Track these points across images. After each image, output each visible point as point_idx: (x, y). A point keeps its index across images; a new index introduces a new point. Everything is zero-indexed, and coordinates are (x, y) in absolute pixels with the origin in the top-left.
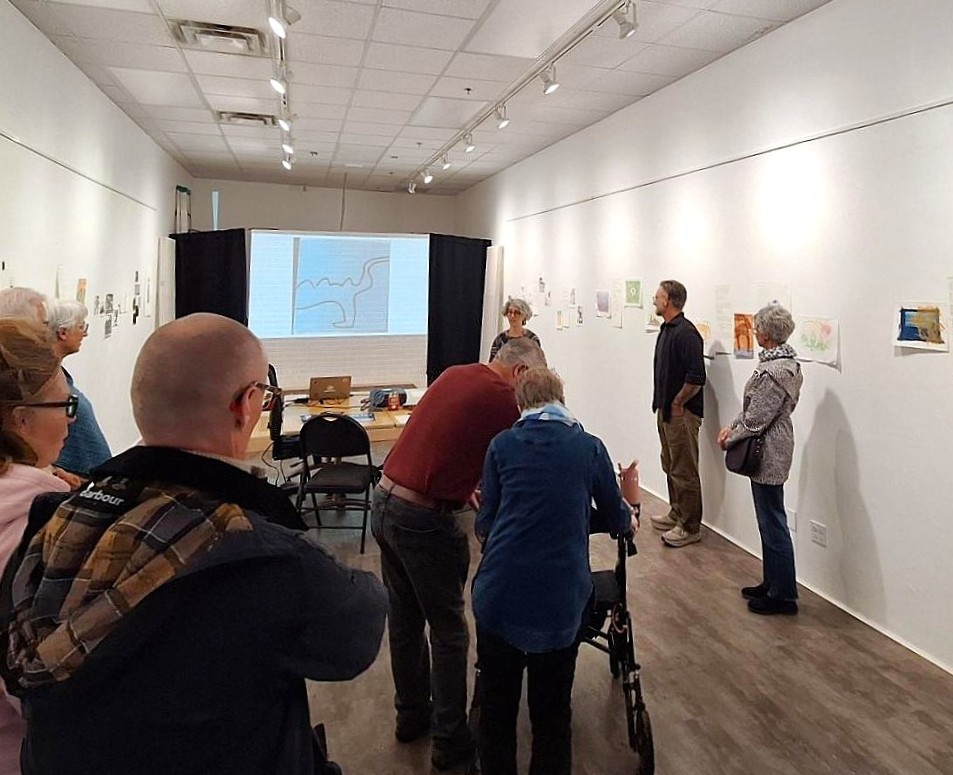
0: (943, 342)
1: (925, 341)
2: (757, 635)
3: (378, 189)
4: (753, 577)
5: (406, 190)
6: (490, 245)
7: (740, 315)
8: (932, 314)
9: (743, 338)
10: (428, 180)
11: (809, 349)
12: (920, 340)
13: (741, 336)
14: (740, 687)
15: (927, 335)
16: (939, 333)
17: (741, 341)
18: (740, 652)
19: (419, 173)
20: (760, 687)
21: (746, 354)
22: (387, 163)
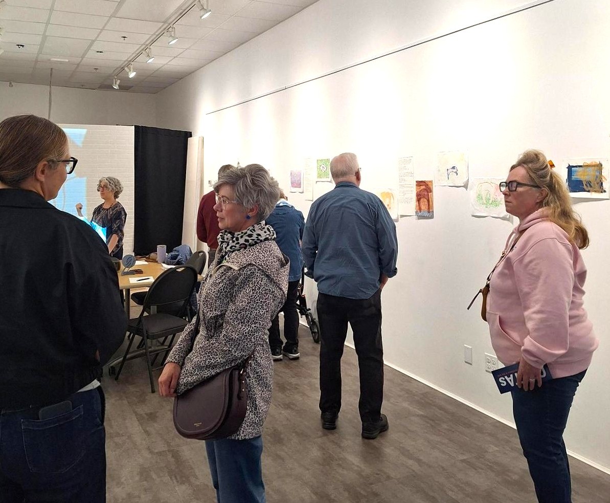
0: (605, 192)
1: (589, 191)
2: (444, 452)
3: (82, 86)
4: (434, 405)
5: (110, 87)
6: (191, 136)
7: (422, 182)
8: (596, 168)
9: (424, 202)
10: (132, 75)
11: (485, 206)
12: (585, 191)
13: (422, 200)
14: (432, 494)
15: (591, 187)
16: (602, 184)
17: (421, 204)
18: (430, 467)
19: (123, 69)
20: (450, 493)
21: (426, 214)
22: (92, 57)
